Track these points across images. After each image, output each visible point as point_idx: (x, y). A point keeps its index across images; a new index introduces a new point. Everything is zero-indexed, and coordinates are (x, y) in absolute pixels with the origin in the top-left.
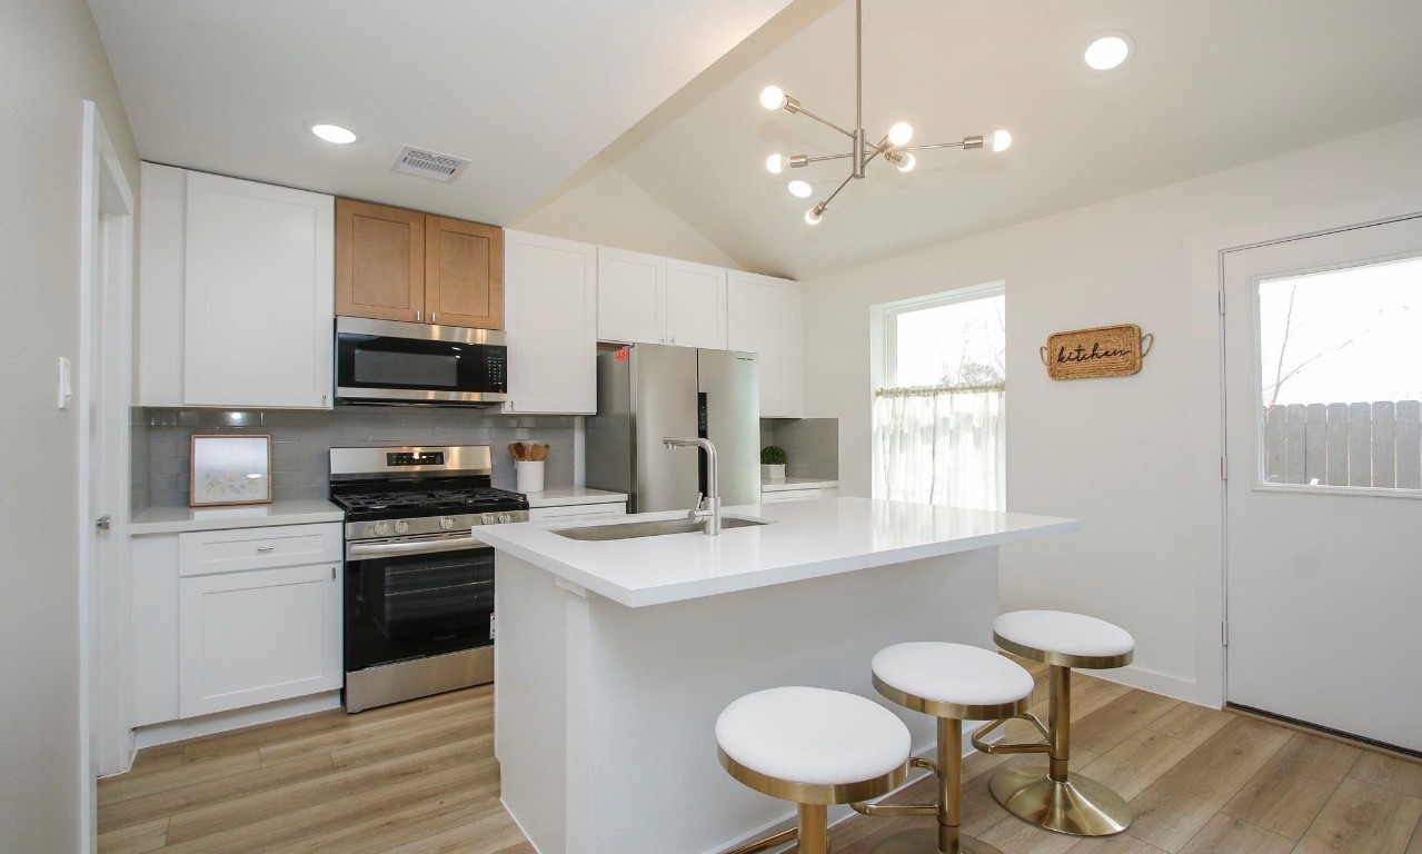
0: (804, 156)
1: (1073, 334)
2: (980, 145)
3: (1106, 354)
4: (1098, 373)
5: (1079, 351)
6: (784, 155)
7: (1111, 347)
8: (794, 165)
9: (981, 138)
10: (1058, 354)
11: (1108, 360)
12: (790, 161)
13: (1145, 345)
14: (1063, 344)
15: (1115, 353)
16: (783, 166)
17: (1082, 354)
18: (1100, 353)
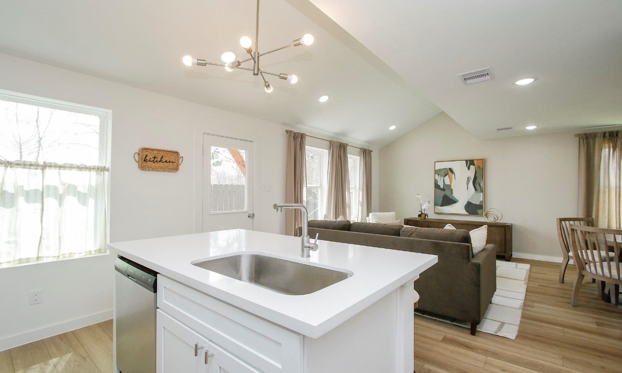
0: (205, 61)
1: (153, 150)
2: (285, 79)
3: (166, 161)
4: (163, 169)
5: (155, 158)
6: (193, 57)
7: (167, 159)
8: (198, 64)
9: (287, 75)
10: (144, 157)
11: (166, 164)
12: (196, 61)
13: (181, 160)
14: (147, 153)
15: (169, 162)
16: (193, 64)
17: (156, 159)
18: (164, 160)
